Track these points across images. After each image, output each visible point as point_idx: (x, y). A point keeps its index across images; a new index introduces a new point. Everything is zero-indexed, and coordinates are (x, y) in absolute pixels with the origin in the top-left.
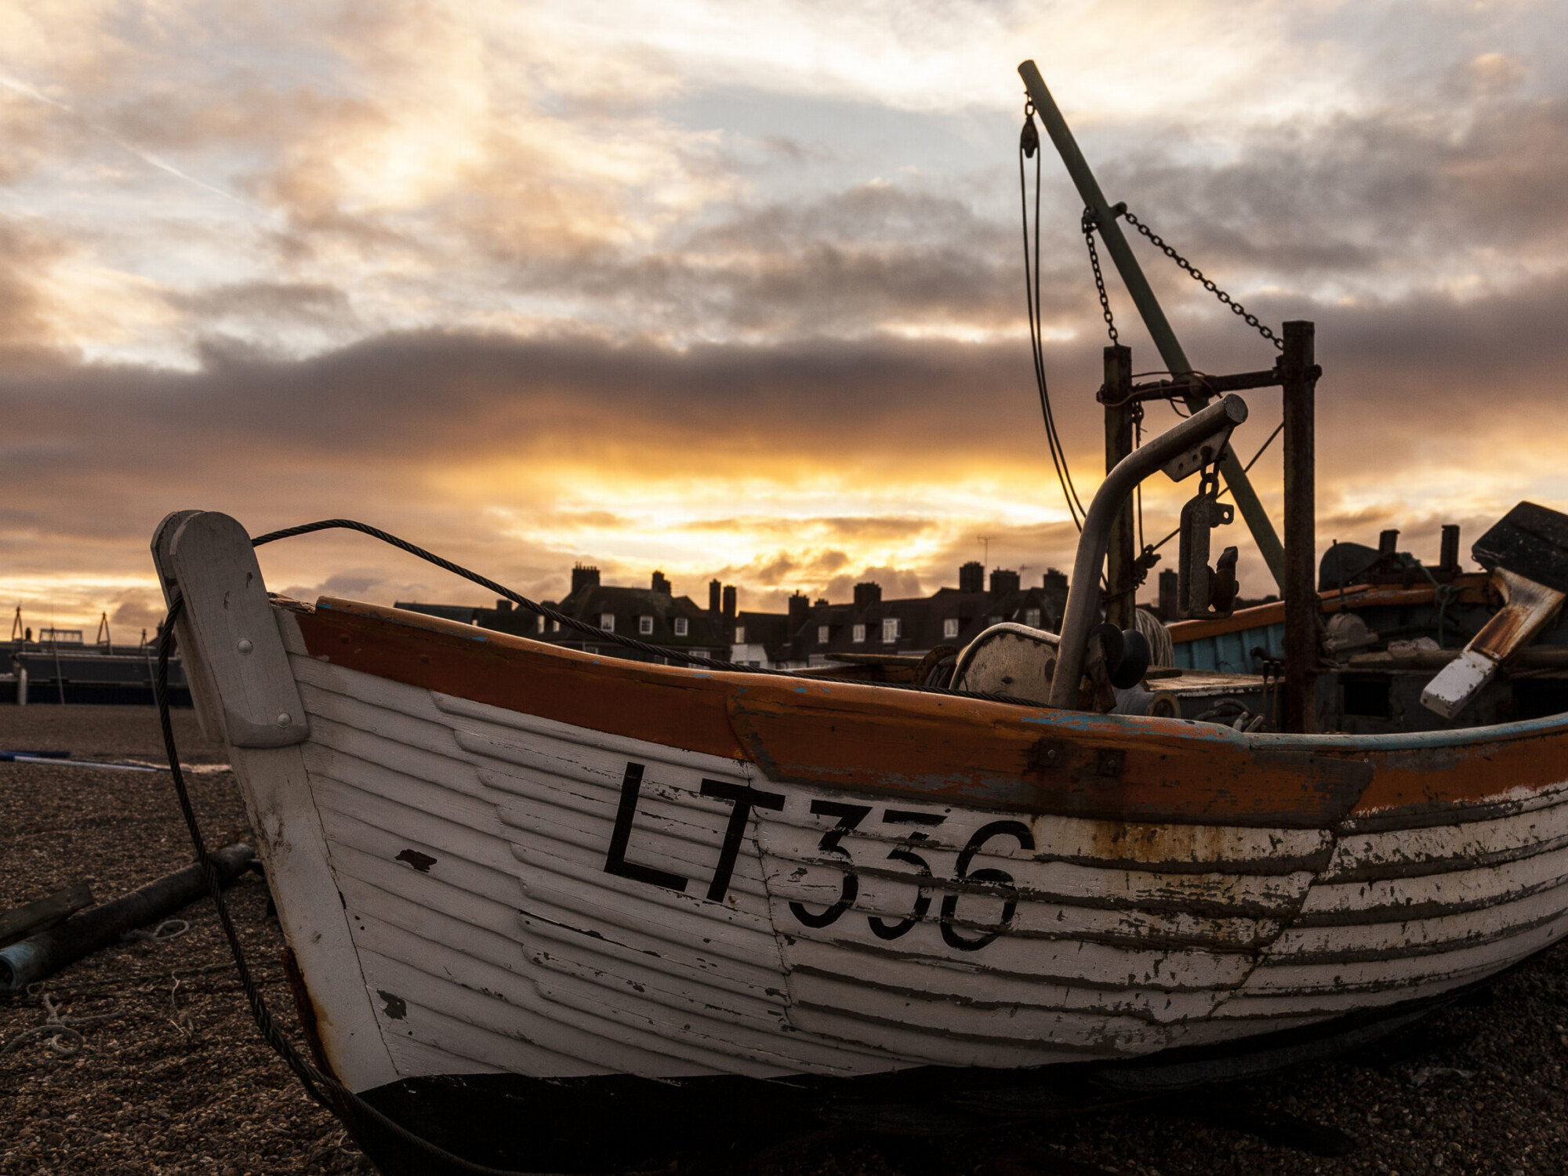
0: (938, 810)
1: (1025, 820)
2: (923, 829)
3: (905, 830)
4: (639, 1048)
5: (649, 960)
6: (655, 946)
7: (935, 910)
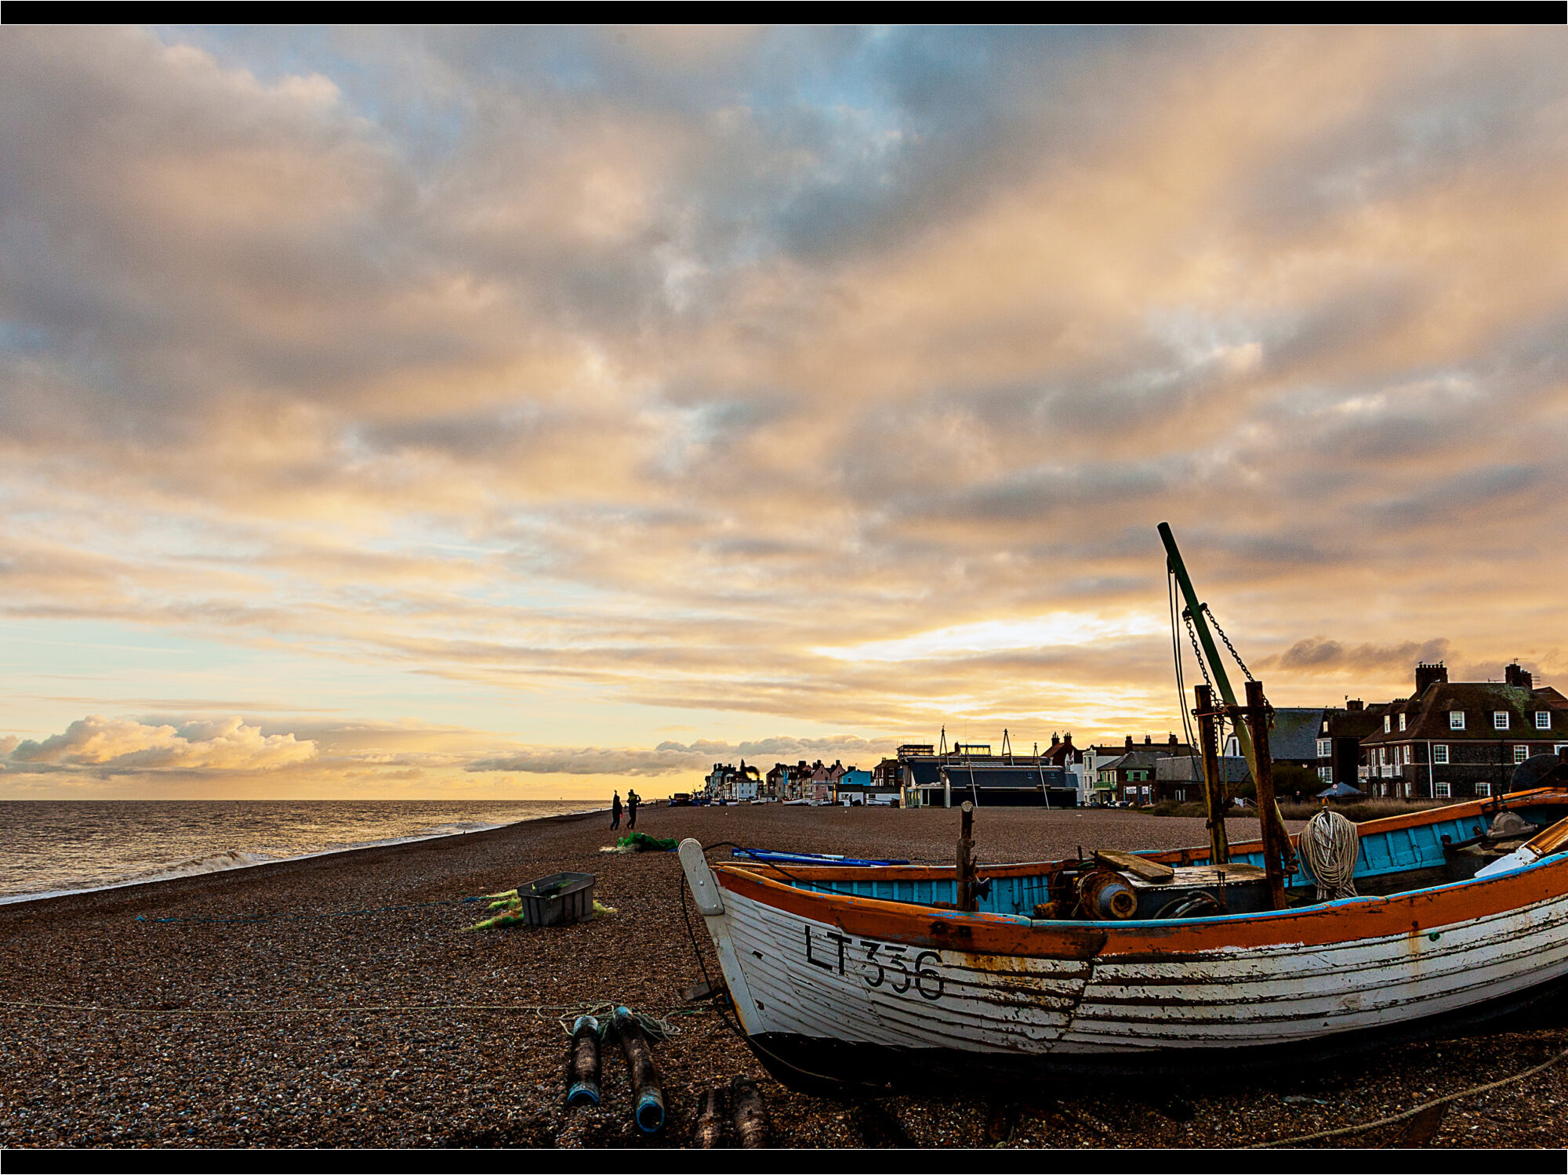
0: (904, 947)
1: (937, 951)
2: (900, 953)
3: (894, 953)
4: (836, 1028)
5: (828, 995)
6: (829, 990)
7: (913, 983)
